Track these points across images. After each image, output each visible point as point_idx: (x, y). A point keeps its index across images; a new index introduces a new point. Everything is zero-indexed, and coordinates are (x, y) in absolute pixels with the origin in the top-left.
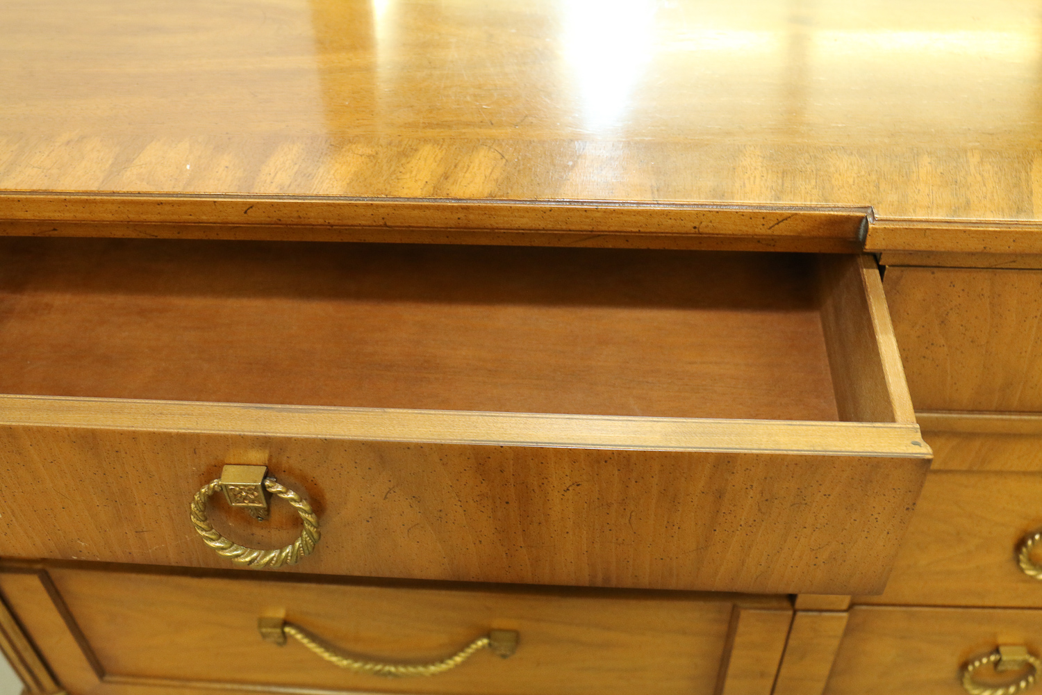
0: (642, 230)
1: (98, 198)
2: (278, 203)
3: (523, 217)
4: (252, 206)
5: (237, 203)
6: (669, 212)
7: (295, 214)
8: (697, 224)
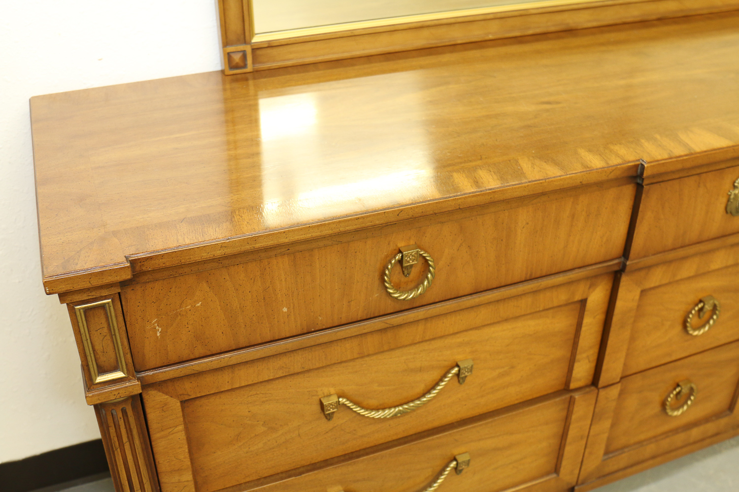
0: (561, 188)
1: (327, 222)
2: (414, 207)
3: (516, 192)
4: (402, 211)
5: (395, 211)
6: (572, 177)
7: (421, 211)
8: (581, 180)
